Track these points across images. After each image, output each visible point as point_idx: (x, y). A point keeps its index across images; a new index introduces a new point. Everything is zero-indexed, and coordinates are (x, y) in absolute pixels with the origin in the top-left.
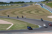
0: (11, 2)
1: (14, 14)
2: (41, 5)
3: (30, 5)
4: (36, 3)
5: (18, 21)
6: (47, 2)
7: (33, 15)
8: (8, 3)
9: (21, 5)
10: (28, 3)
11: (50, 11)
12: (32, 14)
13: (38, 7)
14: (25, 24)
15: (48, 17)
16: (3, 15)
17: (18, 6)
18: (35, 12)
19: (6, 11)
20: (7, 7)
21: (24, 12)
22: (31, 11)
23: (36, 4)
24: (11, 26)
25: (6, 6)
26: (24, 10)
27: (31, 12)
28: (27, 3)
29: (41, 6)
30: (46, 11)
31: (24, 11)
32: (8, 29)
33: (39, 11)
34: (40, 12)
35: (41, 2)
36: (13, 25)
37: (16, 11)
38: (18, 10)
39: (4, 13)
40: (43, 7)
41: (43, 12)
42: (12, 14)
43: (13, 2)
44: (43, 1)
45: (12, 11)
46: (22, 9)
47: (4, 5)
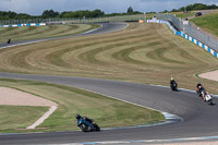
0: (46, 12)
1: (61, 63)
2: (172, 24)
3: (128, 24)
4: (151, 14)
5: (78, 92)
6: (200, 14)
7: (141, 67)
8: (35, 17)
9: (89, 26)
10: (118, 15)
11: (212, 52)
12: (133, 65)
13: (159, 32)
14: (107, 105)
15: (202, 76)
16: (12, 68)
17: (77, 27)
18: (149, 55)
19: (25, 49)
20: (32, 32)
21: (101, 53)
22: (133, 49)
23: (154, 20)
24: (46, 115)
25: (25, 31)
26: (103, 45)
27: (130, 56)
28: (114, 15)
29: (171, 28)
30: (196, 51)
31: (101, 50)
32: (33, 127)
33: (165, 49)
34: (167, 55)
35: (174, 11)
36: (54, 108)
37: (68, 50)
38: (77, 47)
39: (19, 60)
40: (182, 33)
41: (183, 53)
42: (52, 63)
43: (57, 14)
44: (182, 9)
45: (52, 50)
46: (92, 42)
47: (19, 23)
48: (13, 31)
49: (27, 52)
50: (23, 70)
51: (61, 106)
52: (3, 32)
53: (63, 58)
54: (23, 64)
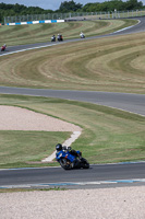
0: (65, 4)
1: (85, 74)
5: (109, 111)
16: (21, 81)
17: (105, 24)
19: (38, 54)
21: (139, 59)
25: (37, 30)
36: (77, 134)
37: (94, 56)
38: (106, 52)
42: (74, 73)
43: (79, 6)
45: (74, 56)
46: (127, 43)
47: (30, 20)
48: (21, 31)
49: (41, 59)
50: (36, 83)
51: (86, 131)
52: (8, 32)
53: (87, 67)
54: (36, 75)
